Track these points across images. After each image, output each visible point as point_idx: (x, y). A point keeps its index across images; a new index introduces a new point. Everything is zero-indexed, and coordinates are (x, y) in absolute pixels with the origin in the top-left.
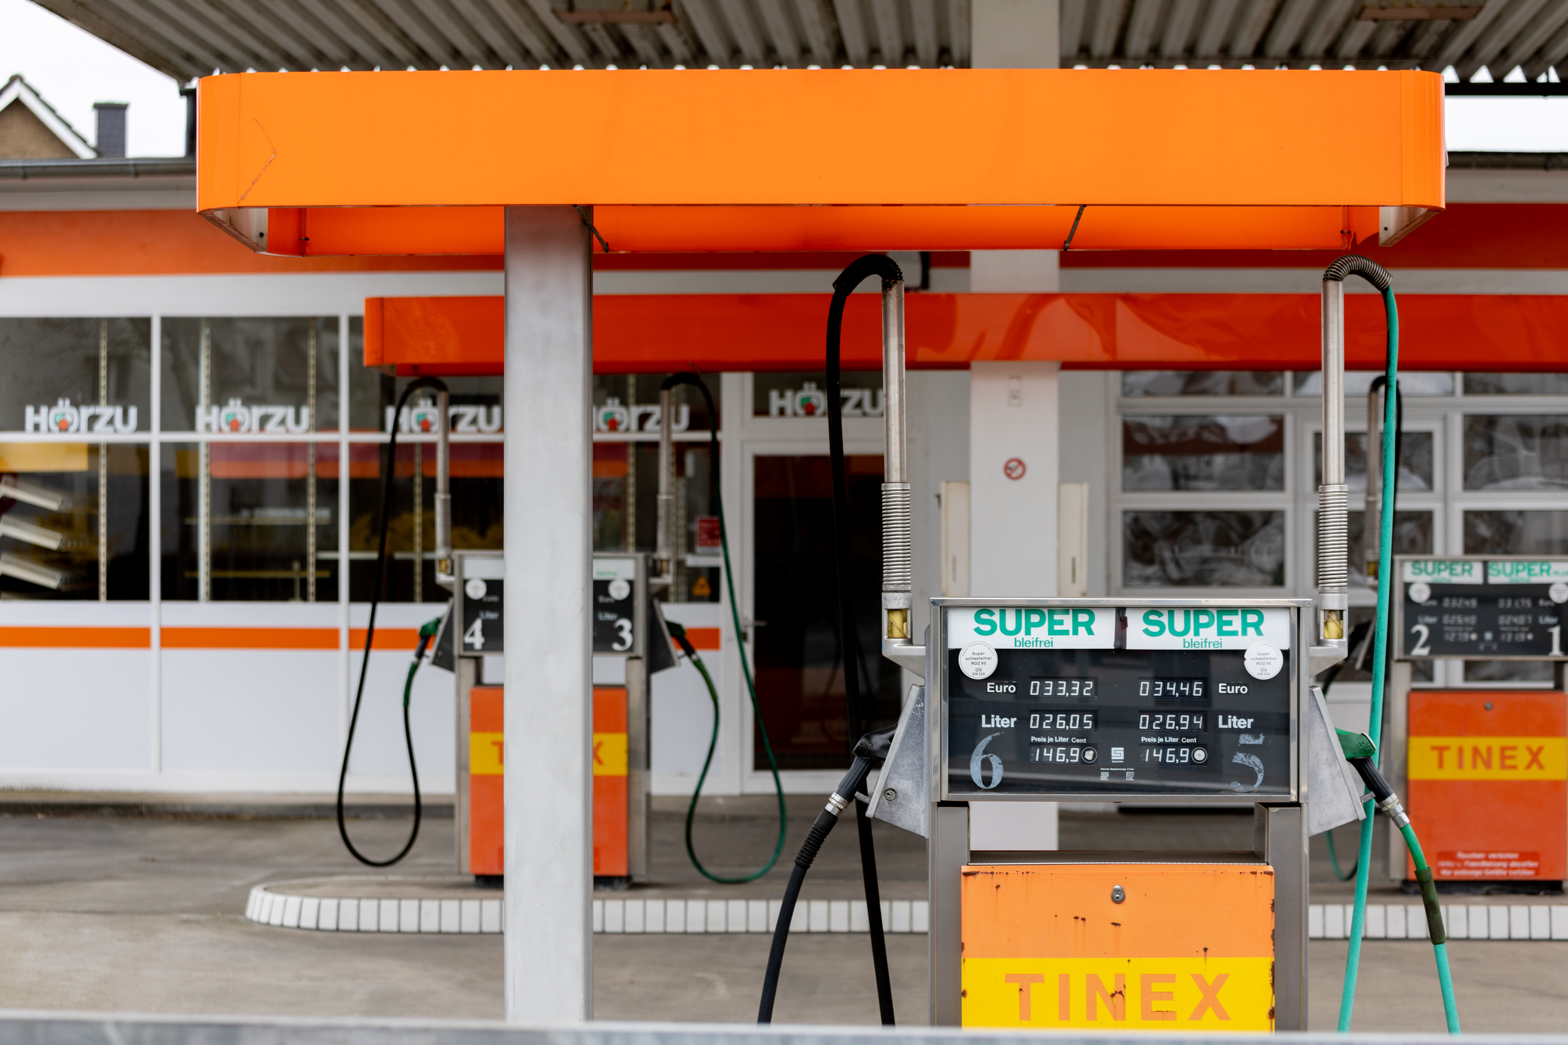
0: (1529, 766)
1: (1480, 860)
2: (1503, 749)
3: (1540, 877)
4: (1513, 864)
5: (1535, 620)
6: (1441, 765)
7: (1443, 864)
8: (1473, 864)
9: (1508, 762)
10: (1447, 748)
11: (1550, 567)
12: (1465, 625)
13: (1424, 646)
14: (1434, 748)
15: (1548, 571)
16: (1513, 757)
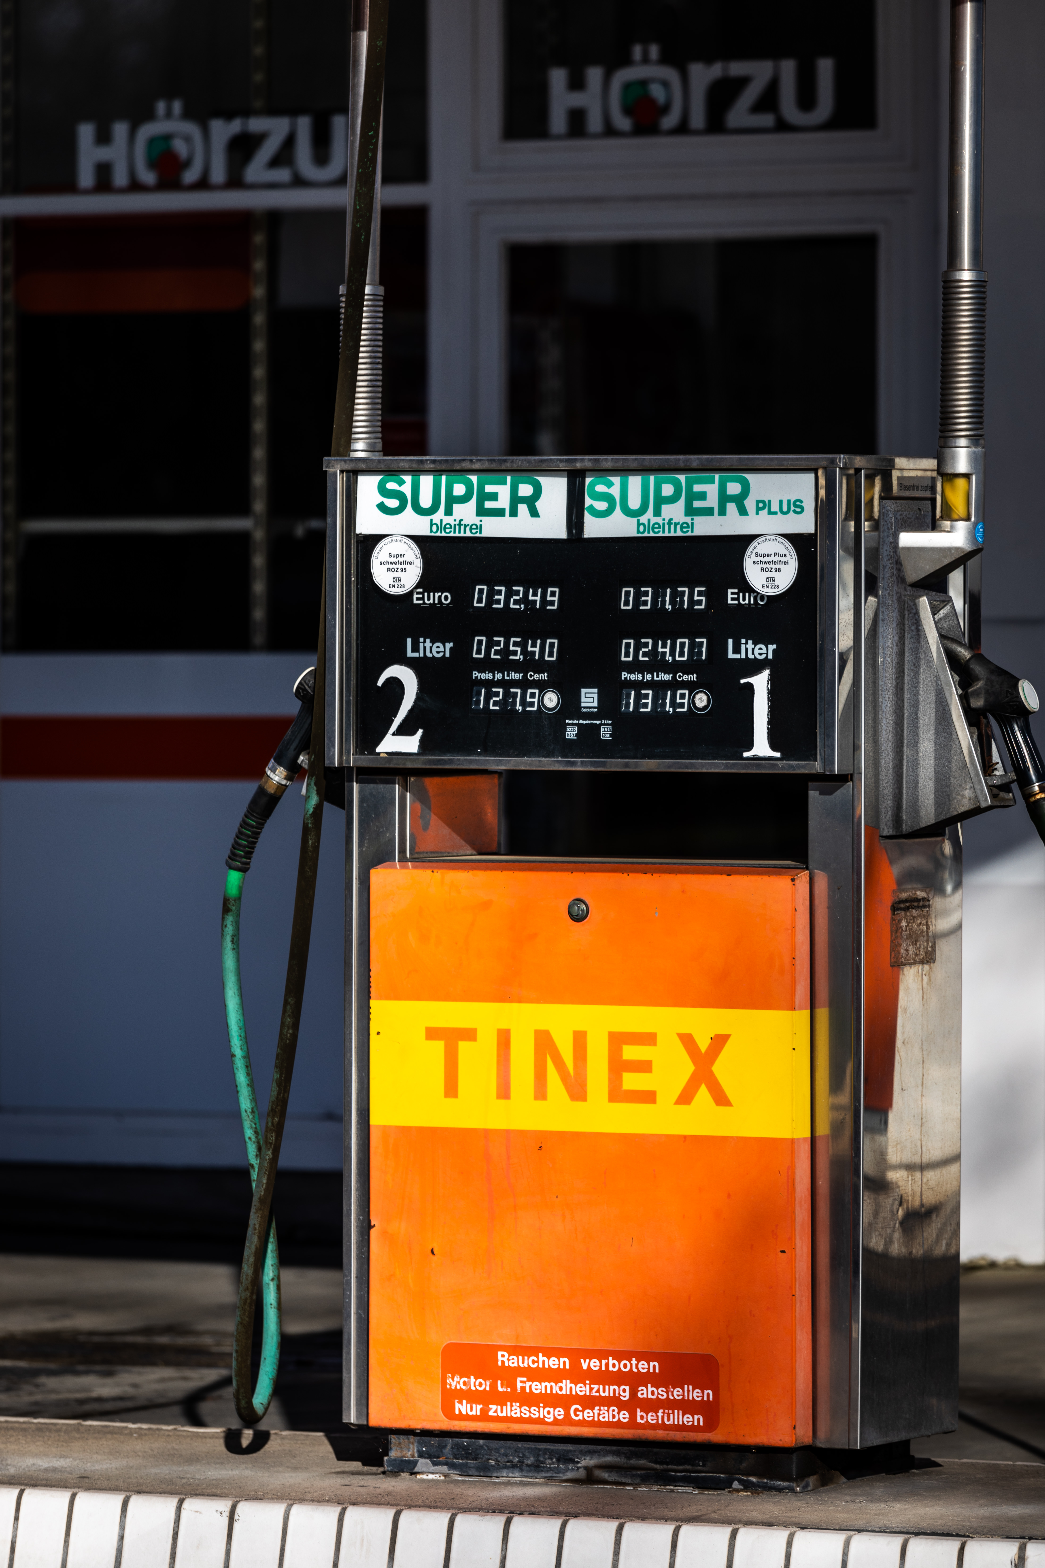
0: (685, 1097)
1: (556, 1376)
2: (617, 1040)
3: (717, 1436)
4: (646, 1392)
5: (717, 649)
6: (451, 1089)
7: (456, 1382)
8: (538, 1387)
9: (631, 1081)
10: (470, 1034)
11: (746, 490)
12: (530, 664)
13: (405, 730)
14: (432, 1034)
15: (739, 500)
16: (644, 1067)
